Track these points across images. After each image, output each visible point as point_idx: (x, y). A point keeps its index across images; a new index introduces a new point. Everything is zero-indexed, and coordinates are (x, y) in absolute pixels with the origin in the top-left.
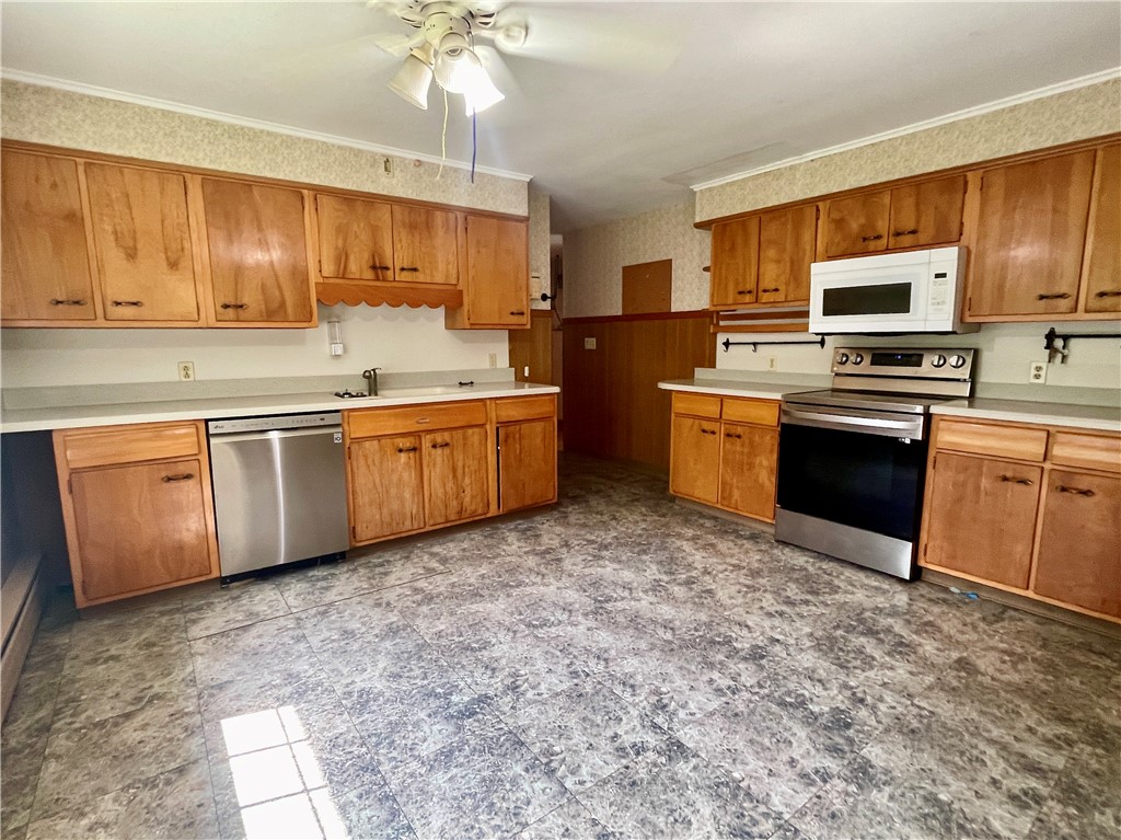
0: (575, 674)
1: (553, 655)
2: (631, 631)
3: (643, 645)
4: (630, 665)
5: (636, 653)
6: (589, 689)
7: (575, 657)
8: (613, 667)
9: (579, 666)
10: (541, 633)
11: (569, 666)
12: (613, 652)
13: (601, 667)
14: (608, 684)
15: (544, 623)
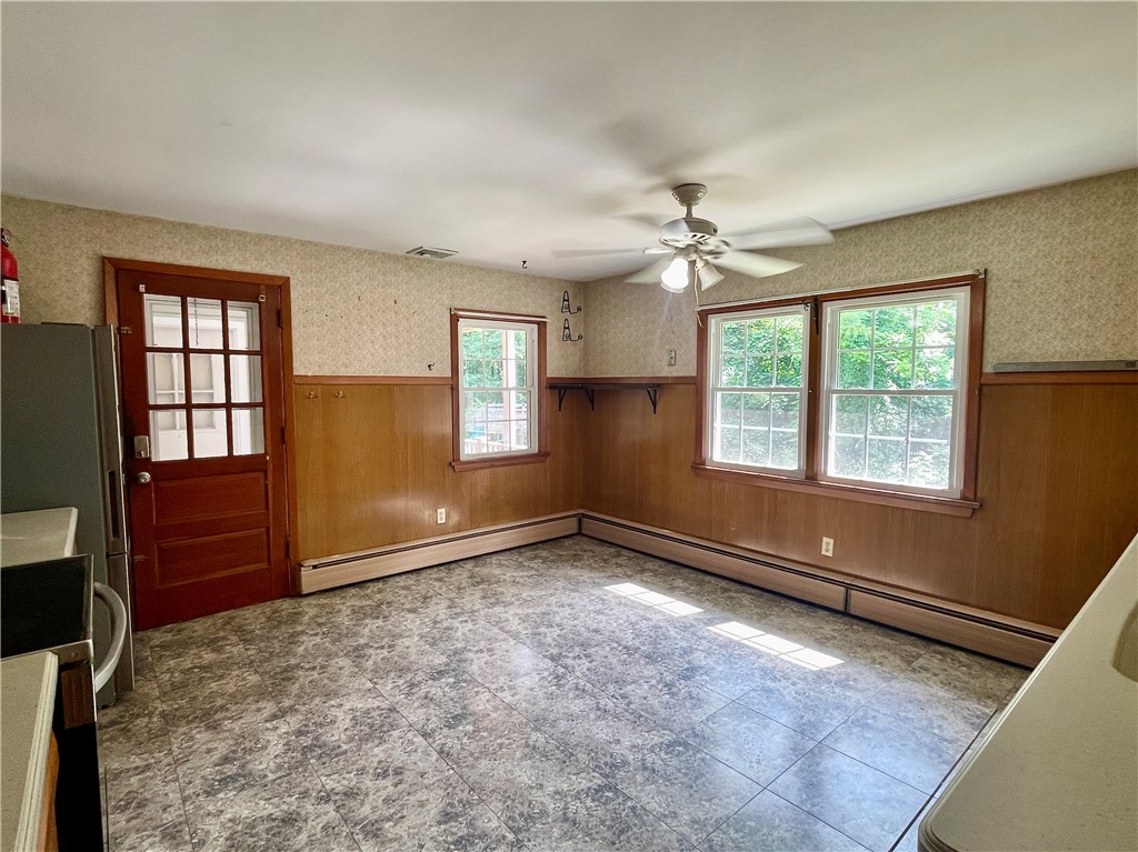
0: (624, 697)
1: (646, 711)
2: (573, 741)
3: (563, 725)
4: (576, 706)
5: (571, 717)
6: (611, 687)
7: (627, 711)
8: (591, 702)
9: (622, 704)
10: (668, 737)
11: (630, 703)
12: (592, 716)
13: (602, 703)
14: (596, 690)
15: (669, 747)
